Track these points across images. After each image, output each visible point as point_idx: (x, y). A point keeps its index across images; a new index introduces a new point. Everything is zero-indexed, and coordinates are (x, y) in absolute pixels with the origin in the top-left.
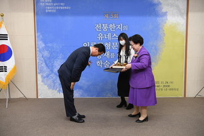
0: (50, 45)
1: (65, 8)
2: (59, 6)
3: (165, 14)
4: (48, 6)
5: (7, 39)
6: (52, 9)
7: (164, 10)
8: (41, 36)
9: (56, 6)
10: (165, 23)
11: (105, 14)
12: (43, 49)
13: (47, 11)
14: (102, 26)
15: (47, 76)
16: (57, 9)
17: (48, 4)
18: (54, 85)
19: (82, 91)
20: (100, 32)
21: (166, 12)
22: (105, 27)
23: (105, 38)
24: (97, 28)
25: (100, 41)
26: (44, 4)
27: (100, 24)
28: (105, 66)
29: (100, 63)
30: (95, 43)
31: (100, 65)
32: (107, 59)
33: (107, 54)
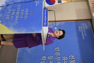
1: (83, 36)
2: (84, 33)
4: (83, 27)
5: (58, 3)
6: (81, 29)
8: (62, 24)
12: (53, 25)
13: (79, 27)
14: (73, 60)
16: (81, 32)
17: (84, 27)
22: (73, 62)
23: (64, 62)
24: (72, 56)
25: (61, 59)
26: (84, 25)
27: (75, 58)
28: (41, 62)
29: (44, 59)
30: (60, 55)
31: (43, 59)
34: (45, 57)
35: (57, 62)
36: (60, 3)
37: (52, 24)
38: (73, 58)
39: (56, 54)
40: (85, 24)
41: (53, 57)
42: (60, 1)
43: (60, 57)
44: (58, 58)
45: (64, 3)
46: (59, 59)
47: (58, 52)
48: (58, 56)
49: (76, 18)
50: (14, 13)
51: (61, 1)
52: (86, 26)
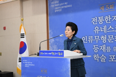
1: (68, 6)
4: (56, 7)
5: (24, 37)
6: (59, 9)
8: (52, 33)
9: (62, 6)
12: (53, 44)
13: (55, 11)
14: (98, 19)
16: (62, 9)
17: (56, 5)
20: (96, 25)
22: (101, 20)
23: (101, 31)
24: (94, 21)
25: (97, 35)
26: (54, 5)
27: (96, 18)
28: (102, 61)
29: (97, 57)
30: (92, 37)
31: (97, 59)
32: (104, 53)
33: (103, 48)
34: (95, 56)
35: (101, 40)
36: (24, 36)
37: (51, 46)
38: (95, 19)
39: (91, 41)
40: (52, 3)
41: (94, 46)
42: (21, 36)
43: (95, 37)
44: (96, 39)
45: (25, 30)
46: (97, 37)
47: (88, 39)
48: (94, 38)
49: (45, 15)
51: (21, 34)
52: (55, 2)
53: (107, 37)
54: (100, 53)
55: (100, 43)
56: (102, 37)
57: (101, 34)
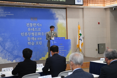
0: (3, 34)
1: (11, 14)
2: (7, 13)
3: (57, 19)
6: (4, 15)
7: (57, 17)
9: (6, 13)
10: (58, 23)
11: (31, 18)
13: (1, 16)
14: (30, 24)
15: (2, 52)
16: (6, 15)
17: (1, 12)
18: (6, 56)
19: (20, 58)
20: (29, 27)
21: (58, 18)
23: (32, 30)
24: (27, 25)
28: (32, 45)
32: (33, 41)
33: (33, 38)
34: (29, 43)
39: (26, 35)
41: (28, 38)
47: (24, 34)
48: (28, 34)
50: (60, 53)
53: (35, 33)
54: (31, 41)
55: (31, 36)
56: (32, 33)
57: (32, 32)
